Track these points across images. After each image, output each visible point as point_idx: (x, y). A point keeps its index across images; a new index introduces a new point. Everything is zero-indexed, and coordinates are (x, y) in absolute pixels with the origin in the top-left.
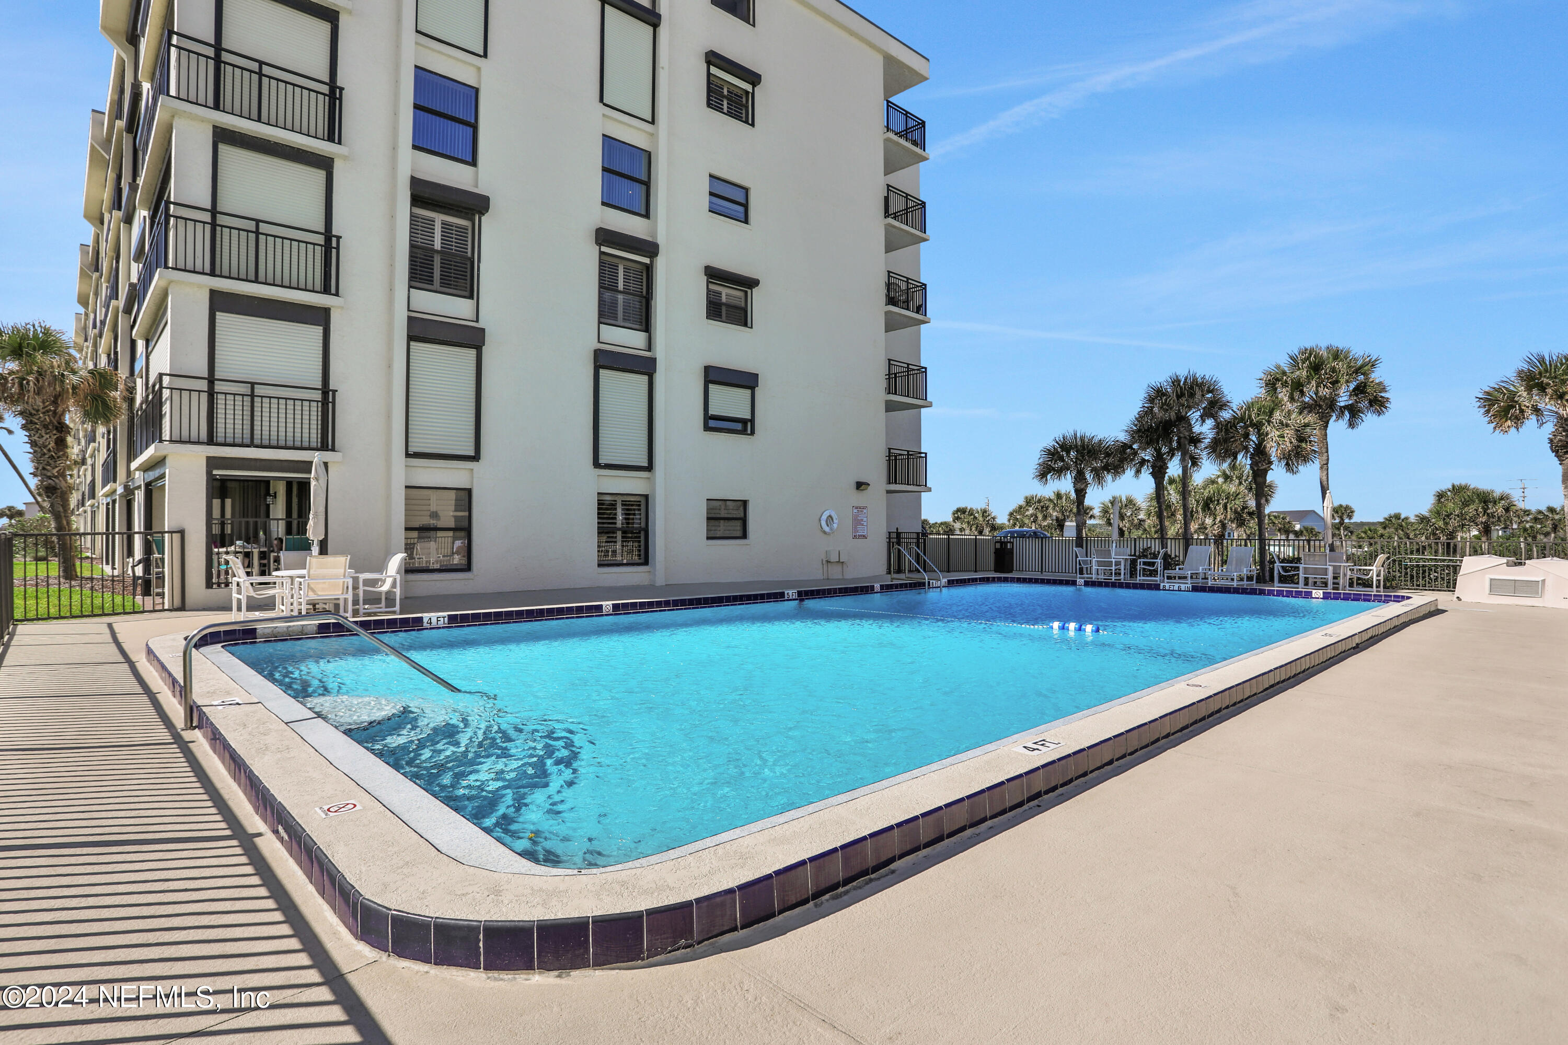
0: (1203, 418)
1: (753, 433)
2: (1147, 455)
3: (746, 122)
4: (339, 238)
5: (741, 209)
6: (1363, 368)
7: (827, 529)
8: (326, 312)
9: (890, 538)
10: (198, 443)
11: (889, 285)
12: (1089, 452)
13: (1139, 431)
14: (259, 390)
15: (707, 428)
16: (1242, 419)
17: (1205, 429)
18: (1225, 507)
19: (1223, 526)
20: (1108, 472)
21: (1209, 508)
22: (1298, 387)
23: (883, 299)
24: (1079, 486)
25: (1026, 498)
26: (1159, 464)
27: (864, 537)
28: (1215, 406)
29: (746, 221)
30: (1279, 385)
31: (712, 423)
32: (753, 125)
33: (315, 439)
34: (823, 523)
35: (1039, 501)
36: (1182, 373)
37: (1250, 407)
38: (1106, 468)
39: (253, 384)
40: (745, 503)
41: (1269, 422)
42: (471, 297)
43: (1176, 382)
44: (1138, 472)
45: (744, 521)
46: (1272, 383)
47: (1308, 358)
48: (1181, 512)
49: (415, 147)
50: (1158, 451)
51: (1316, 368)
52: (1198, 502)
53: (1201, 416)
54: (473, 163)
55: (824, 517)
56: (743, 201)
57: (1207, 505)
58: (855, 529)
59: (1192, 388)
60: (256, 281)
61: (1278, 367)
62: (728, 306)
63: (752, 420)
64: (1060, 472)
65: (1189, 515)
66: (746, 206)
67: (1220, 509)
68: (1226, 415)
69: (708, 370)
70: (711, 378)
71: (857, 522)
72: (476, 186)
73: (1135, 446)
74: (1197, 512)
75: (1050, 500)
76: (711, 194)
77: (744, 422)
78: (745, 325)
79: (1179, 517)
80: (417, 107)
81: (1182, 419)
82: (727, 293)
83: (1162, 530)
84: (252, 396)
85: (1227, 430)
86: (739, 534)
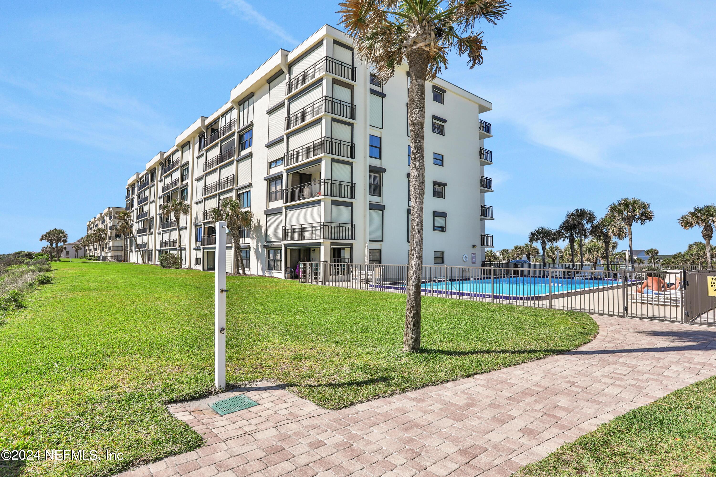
0: (587, 223)
1: (445, 231)
2: (568, 234)
3: (442, 135)
4: (355, 184)
5: (441, 161)
6: (644, 206)
7: (465, 260)
8: (352, 203)
9: (482, 263)
10: (328, 239)
11: (481, 180)
12: (547, 234)
13: (564, 226)
14: (341, 225)
15: (434, 230)
16: (600, 224)
17: (588, 226)
18: (597, 252)
19: (597, 259)
20: (554, 240)
21: (591, 252)
22: (621, 212)
23: (480, 185)
24: (543, 245)
25: (515, 247)
26: (572, 238)
27: (475, 263)
28: (591, 218)
29: (442, 166)
30: (614, 211)
31: (435, 228)
32: (444, 135)
33: (349, 237)
34: (464, 259)
35: (520, 248)
36: (579, 208)
37: (603, 220)
38: (553, 239)
39: (339, 224)
40: (443, 252)
41: (610, 225)
42: (380, 196)
43: (577, 211)
44: (564, 240)
45: (443, 258)
46: (613, 210)
47: (624, 203)
48: (579, 252)
49: (370, 157)
50: (571, 233)
51: (627, 206)
52: (586, 249)
53: (586, 222)
54: (380, 158)
55: (464, 257)
56: (441, 159)
57: (590, 250)
58: (472, 261)
59: (583, 213)
60: (340, 197)
61: (615, 204)
62: (438, 192)
63: (445, 227)
64: (536, 240)
65: (582, 254)
66: (442, 161)
67: (595, 252)
68: (595, 222)
69: (434, 212)
70: (435, 215)
71: (473, 258)
72: (381, 165)
73: (563, 231)
74: (586, 253)
75: (524, 247)
76: (434, 158)
77: (442, 228)
78: (443, 198)
79: (579, 255)
80: (370, 146)
81: (580, 224)
82: (438, 188)
83: (572, 260)
84: (339, 226)
85: (595, 228)
86: (441, 262)
